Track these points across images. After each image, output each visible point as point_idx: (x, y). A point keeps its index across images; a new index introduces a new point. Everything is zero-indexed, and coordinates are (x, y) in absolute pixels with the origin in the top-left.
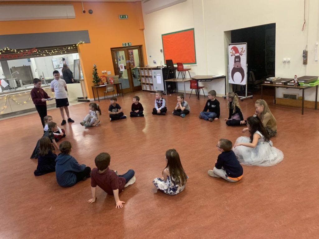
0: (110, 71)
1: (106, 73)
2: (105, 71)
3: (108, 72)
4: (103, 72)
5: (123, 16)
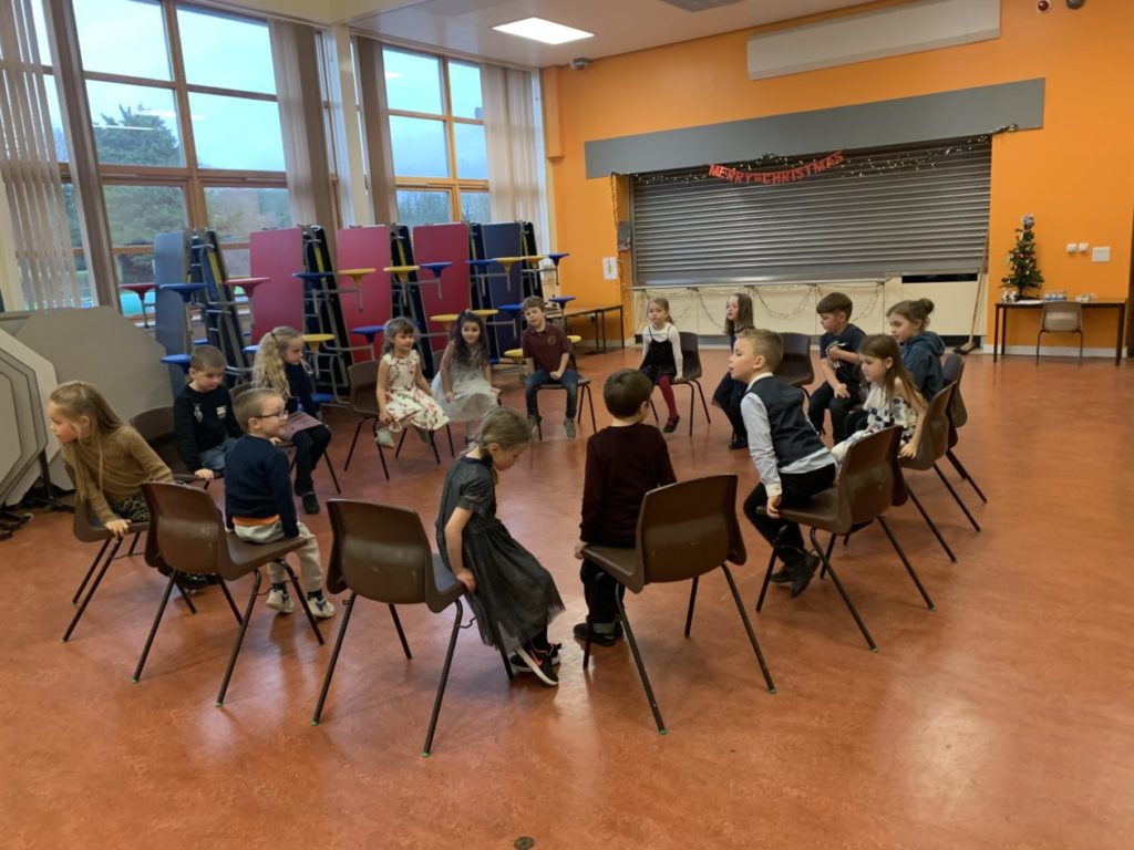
0: (1108, 248)
1: (1084, 253)
2: (1083, 246)
3: (1095, 249)
4: (1071, 247)
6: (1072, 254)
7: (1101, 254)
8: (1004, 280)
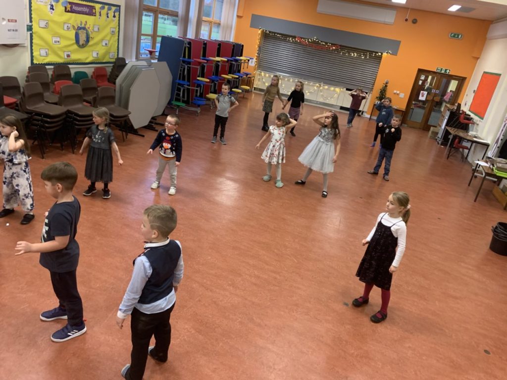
2: (398, 92)
5: (455, 35)
6: (395, 93)
7: (402, 95)
8: (377, 97)
